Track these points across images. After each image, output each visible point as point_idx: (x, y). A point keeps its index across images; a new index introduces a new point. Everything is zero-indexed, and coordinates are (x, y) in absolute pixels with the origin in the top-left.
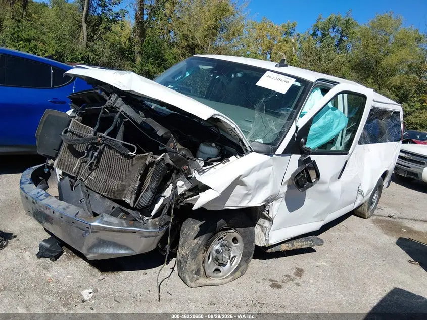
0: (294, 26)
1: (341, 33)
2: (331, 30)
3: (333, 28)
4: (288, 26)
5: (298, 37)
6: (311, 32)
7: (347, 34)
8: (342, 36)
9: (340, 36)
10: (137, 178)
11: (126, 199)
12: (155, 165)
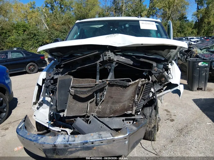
0: (34, 3)
1: (60, 4)
2: (54, 3)
3: (55, 2)
4: (31, 3)
5: (38, 9)
6: (45, 5)
7: (63, 4)
8: (61, 6)
9: (59, 5)
10: (134, 97)
11: (128, 112)
12: (145, 85)
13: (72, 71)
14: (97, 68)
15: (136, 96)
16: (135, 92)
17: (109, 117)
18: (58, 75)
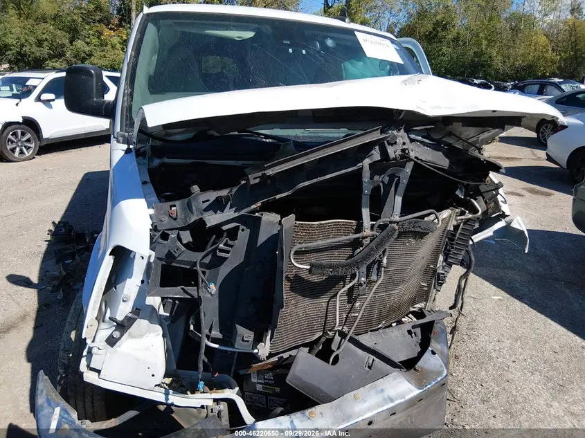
10: (435, 261)
11: (415, 306)
12: (462, 224)
13: (278, 196)
14: (364, 185)
15: (441, 258)
16: (438, 247)
17: (371, 331)
18: (222, 211)
